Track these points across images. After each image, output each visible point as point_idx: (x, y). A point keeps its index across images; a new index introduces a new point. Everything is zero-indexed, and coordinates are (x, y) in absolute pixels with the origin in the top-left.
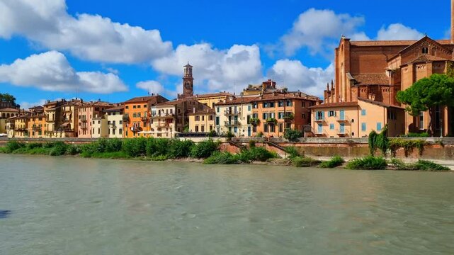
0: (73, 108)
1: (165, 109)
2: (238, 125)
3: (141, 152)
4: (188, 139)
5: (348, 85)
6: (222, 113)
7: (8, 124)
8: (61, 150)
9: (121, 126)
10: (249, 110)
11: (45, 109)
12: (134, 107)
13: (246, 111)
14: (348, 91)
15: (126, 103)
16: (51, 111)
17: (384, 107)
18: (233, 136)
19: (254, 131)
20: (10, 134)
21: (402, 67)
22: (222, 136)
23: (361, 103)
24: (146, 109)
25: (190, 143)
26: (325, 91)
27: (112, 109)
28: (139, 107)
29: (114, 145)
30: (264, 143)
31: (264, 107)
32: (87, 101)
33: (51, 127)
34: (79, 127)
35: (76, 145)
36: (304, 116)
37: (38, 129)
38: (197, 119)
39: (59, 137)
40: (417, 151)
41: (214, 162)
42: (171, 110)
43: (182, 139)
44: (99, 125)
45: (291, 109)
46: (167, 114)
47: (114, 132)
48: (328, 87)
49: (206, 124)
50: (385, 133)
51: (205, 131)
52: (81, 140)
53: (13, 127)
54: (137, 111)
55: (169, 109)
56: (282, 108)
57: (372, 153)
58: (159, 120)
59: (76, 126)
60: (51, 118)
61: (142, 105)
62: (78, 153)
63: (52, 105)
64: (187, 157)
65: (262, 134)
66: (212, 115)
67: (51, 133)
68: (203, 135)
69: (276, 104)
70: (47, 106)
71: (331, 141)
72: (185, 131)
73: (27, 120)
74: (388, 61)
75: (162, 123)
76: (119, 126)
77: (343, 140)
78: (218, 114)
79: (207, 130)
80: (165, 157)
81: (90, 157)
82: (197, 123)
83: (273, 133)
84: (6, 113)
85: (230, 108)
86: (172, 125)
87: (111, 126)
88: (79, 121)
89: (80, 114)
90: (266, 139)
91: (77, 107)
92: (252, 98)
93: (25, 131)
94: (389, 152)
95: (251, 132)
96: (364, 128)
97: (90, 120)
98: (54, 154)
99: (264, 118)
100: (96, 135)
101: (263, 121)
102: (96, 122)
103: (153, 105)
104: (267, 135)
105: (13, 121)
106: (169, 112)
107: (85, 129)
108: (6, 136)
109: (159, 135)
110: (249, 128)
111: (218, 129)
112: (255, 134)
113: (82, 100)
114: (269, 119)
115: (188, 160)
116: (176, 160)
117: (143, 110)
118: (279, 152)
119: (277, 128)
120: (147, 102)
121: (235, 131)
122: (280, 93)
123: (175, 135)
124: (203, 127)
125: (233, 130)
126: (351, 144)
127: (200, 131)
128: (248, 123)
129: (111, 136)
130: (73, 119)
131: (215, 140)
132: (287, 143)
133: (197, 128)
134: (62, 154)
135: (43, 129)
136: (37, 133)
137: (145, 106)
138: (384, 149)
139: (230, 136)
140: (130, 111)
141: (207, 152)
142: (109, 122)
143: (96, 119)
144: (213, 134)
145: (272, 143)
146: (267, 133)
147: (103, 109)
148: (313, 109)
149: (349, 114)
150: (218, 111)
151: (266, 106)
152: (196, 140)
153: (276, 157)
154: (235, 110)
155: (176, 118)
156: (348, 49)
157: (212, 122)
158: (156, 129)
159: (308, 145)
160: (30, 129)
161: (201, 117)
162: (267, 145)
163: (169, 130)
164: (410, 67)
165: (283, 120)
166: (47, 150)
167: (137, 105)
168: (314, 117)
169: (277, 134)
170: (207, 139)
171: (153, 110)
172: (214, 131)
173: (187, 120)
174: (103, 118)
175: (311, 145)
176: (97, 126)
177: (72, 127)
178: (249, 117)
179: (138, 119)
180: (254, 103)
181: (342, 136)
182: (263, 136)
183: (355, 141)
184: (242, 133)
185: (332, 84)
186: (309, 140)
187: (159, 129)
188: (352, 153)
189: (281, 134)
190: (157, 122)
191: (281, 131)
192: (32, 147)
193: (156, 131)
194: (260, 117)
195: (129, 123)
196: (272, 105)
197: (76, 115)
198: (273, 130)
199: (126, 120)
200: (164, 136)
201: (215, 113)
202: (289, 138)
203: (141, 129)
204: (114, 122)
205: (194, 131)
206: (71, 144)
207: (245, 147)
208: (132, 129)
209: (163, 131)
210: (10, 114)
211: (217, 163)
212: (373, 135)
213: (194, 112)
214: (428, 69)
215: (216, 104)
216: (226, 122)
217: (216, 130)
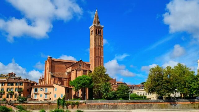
5: (50, 77)
14: (50, 80)
17: (64, 87)
19: (1, 97)
21: (72, 71)
23: (55, 85)
26: (39, 79)
30: (6, 104)
31: (8, 85)
36: (28, 90)
40: (76, 106)
45: (22, 87)
48: (41, 77)
50: (64, 99)
56: (17, 86)
57: (58, 108)
65: (5, 100)
69: (15, 84)
71: (40, 102)
74: (67, 68)
77: (46, 102)
83: (11, 99)
90: (7, 101)
92: (2, 81)
94: (65, 107)
96: (55, 96)
99: (7, 91)
101: (6, 93)
114: (10, 92)
118: (13, 108)
119: (14, 96)
122: (17, 79)
126: (49, 103)
132: (18, 103)
138: (63, 105)
145: (10, 104)
146: (8, 99)
148: (33, 87)
149: (49, 90)
151: (9, 85)
153: (12, 111)
156: (51, 61)
159: (29, 104)
162: (7, 105)
164: (75, 71)
165: (17, 92)
168: (33, 91)
169: (13, 99)
175: (30, 104)
180: (3, 83)
181: (45, 100)
183: (51, 102)
185: (43, 76)
186: (29, 102)
188: (50, 108)
189: (16, 99)
191: (15, 97)
194: (5, 90)
196: (12, 85)
198: (11, 97)
202: (20, 101)
212: (59, 99)
214: (81, 73)
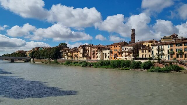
0: (89, 48)
1: (128, 48)
2: (163, 54)
3: (118, 66)
4: (139, 60)
6: (155, 49)
7: (66, 54)
8: (85, 64)
9: (109, 55)
10: (169, 47)
11: (79, 48)
12: (115, 47)
13: (167, 48)
15: (111, 45)
16: (81, 49)
18: (161, 59)
19: (171, 57)
20: (66, 58)
22: (155, 59)
24: (120, 48)
25: (140, 63)
27: (105, 48)
28: (117, 47)
29: (107, 63)
30: (177, 63)
31: (176, 46)
32: (95, 45)
33: (81, 55)
34: (92, 55)
35: (91, 63)
37: (76, 56)
38: (143, 52)
39: (84, 59)
41: (152, 71)
42: (131, 48)
43: (136, 61)
44: (100, 55)
46: (129, 50)
47: (106, 58)
49: (147, 54)
51: (147, 57)
52: (93, 61)
53: (67, 55)
54: (116, 48)
55: (130, 48)
56: (186, 47)
58: (126, 53)
59: (91, 55)
60: (81, 52)
61: (118, 46)
62: (92, 66)
63: (81, 47)
64: (139, 68)
65: (175, 59)
66: (150, 50)
67: (81, 58)
68: (146, 59)
69: (183, 45)
70: (79, 47)
72: (137, 57)
73: (72, 52)
75: (127, 54)
76: (108, 55)
78: (153, 50)
79: (148, 57)
80: (129, 68)
81: (97, 67)
82: (143, 53)
83: (181, 58)
84: (65, 50)
85: (159, 47)
86: (131, 54)
87: (105, 55)
88: (92, 53)
89: (92, 50)
90: (178, 61)
91: (91, 48)
92: (170, 42)
93: (72, 57)
95: (170, 58)
97: (96, 53)
98: (83, 66)
99: (177, 51)
100: (99, 59)
101: (176, 53)
102: (99, 53)
103: (123, 46)
104: (178, 59)
105: (67, 53)
106: (130, 49)
107: (94, 56)
108: (65, 59)
109: (125, 59)
110: (169, 56)
111: (153, 56)
112: (172, 58)
113: (93, 45)
114: (179, 52)
115: (139, 70)
116: (134, 70)
117: (118, 48)
118: (185, 67)
119: (184, 56)
120: (120, 45)
121: (162, 57)
122: (184, 39)
123: (133, 59)
124: (145, 56)
125: (160, 57)
128: (168, 53)
129: (105, 59)
130: (89, 52)
131: (152, 61)
133: (143, 56)
134: (86, 66)
135: (78, 56)
136: (76, 57)
137: (119, 47)
139: (159, 59)
140: (113, 48)
141: (148, 66)
142: (104, 53)
143: (99, 52)
144: (151, 59)
145: (181, 63)
146: (178, 58)
147: (101, 48)
150: (153, 48)
151: (178, 45)
152: (143, 61)
153: (184, 70)
154: (161, 48)
155: (133, 52)
157: (150, 53)
158: (124, 56)
160: (73, 56)
161: (144, 51)
162: (179, 64)
163: (130, 57)
166: (80, 64)
167: (116, 46)
169: (183, 59)
170: (148, 61)
171: (123, 48)
172: (151, 57)
173: (138, 52)
174: (102, 52)
176: (99, 55)
177: (89, 55)
178: (168, 51)
179: (116, 52)
180: (171, 44)
182: (176, 60)
184: (165, 58)
187: (126, 56)
189: (186, 59)
190: (125, 53)
192: (75, 63)
193: (124, 57)
194: (174, 51)
195: (112, 54)
196: (181, 45)
197: (91, 51)
198: (181, 57)
199: (111, 52)
200: (128, 59)
201: (151, 49)
203: (117, 56)
204: (106, 53)
205: (141, 57)
206: (89, 62)
207: (167, 65)
208: (114, 56)
209: (127, 57)
210: (66, 50)
211: (154, 72)
213: (141, 49)
215: (152, 45)
216: (157, 53)
217: (152, 57)
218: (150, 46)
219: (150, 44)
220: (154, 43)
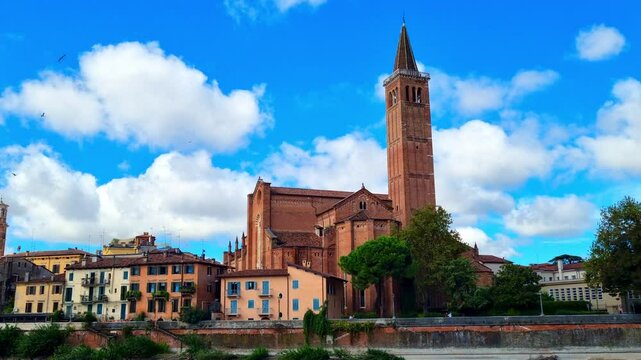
2: (104, 299)
4: (11, 325)
5: (269, 245)
6: (77, 283)
10: (125, 277)
13: (119, 279)
14: (268, 254)
17: (324, 277)
18: (95, 320)
19: (132, 310)
21: (336, 224)
22: (76, 319)
23: (291, 270)
25: (17, 333)
30: (147, 329)
31: (150, 273)
36: (209, 290)
38: (31, 291)
40: (365, 337)
45: (193, 278)
49: (47, 299)
50: (324, 312)
51: (44, 311)
56: (178, 276)
57: (307, 341)
65: (143, 316)
66: (59, 282)
68: (40, 318)
69: (170, 269)
71: (251, 325)
72: (6, 313)
74: (318, 216)
77: (267, 323)
78: (70, 284)
79: (48, 310)
82: (31, 297)
83: (162, 315)
85: (93, 275)
90: (151, 323)
92: (132, 259)
94: (329, 338)
95: (127, 313)
96: (296, 307)
99: (149, 291)
101: (147, 296)
104: (155, 316)
110: (123, 306)
111: (69, 308)
112: (133, 315)
114: (158, 292)
118: (171, 342)
119: (169, 306)
121: (99, 312)
122: (174, 253)
124: (40, 306)
125: (95, 310)
126: (279, 328)
127: (34, 310)
128: (123, 298)
131: (63, 326)
132: (183, 328)
133: (29, 306)
138: (323, 335)
139: (89, 319)
141: (48, 347)
144: (59, 316)
145: (161, 327)
146: (152, 314)
148: (225, 278)
149: (277, 285)
150: (71, 279)
151: (153, 272)
152: (23, 326)
153: (167, 352)
154: (102, 275)
156: (268, 196)
157: (59, 297)
159: (217, 332)
161: (38, 288)
162: (153, 333)
164: (348, 225)
165: (180, 294)
168: (225, 286)
169: (167, 315)
170: (47, 325)
172: (62, 311)
173: (11, 294)
175: (221, 332)
178: (124, 288)
180: (134, 266)
181: (265, 317)
182: (146, 320)
183: (285, 325)
184: (111, 314)
186: (218, 325)
188: (281, 343)
189: (176, 315)
191: (175, 309)
194: (143, 289)
196: (163, 271)
198: (162, 309)
201: (64, 282)
202: (189, 322)
205: (23, 311)
207: (116, 337)
212: (309, 316)
213: (27, 279)
214: (369, 229)
215: (68, 268)
216: (83, 297)
217: (65, 309)
218: (61, 271)
219: (63, 263)
220: (78, 260)
